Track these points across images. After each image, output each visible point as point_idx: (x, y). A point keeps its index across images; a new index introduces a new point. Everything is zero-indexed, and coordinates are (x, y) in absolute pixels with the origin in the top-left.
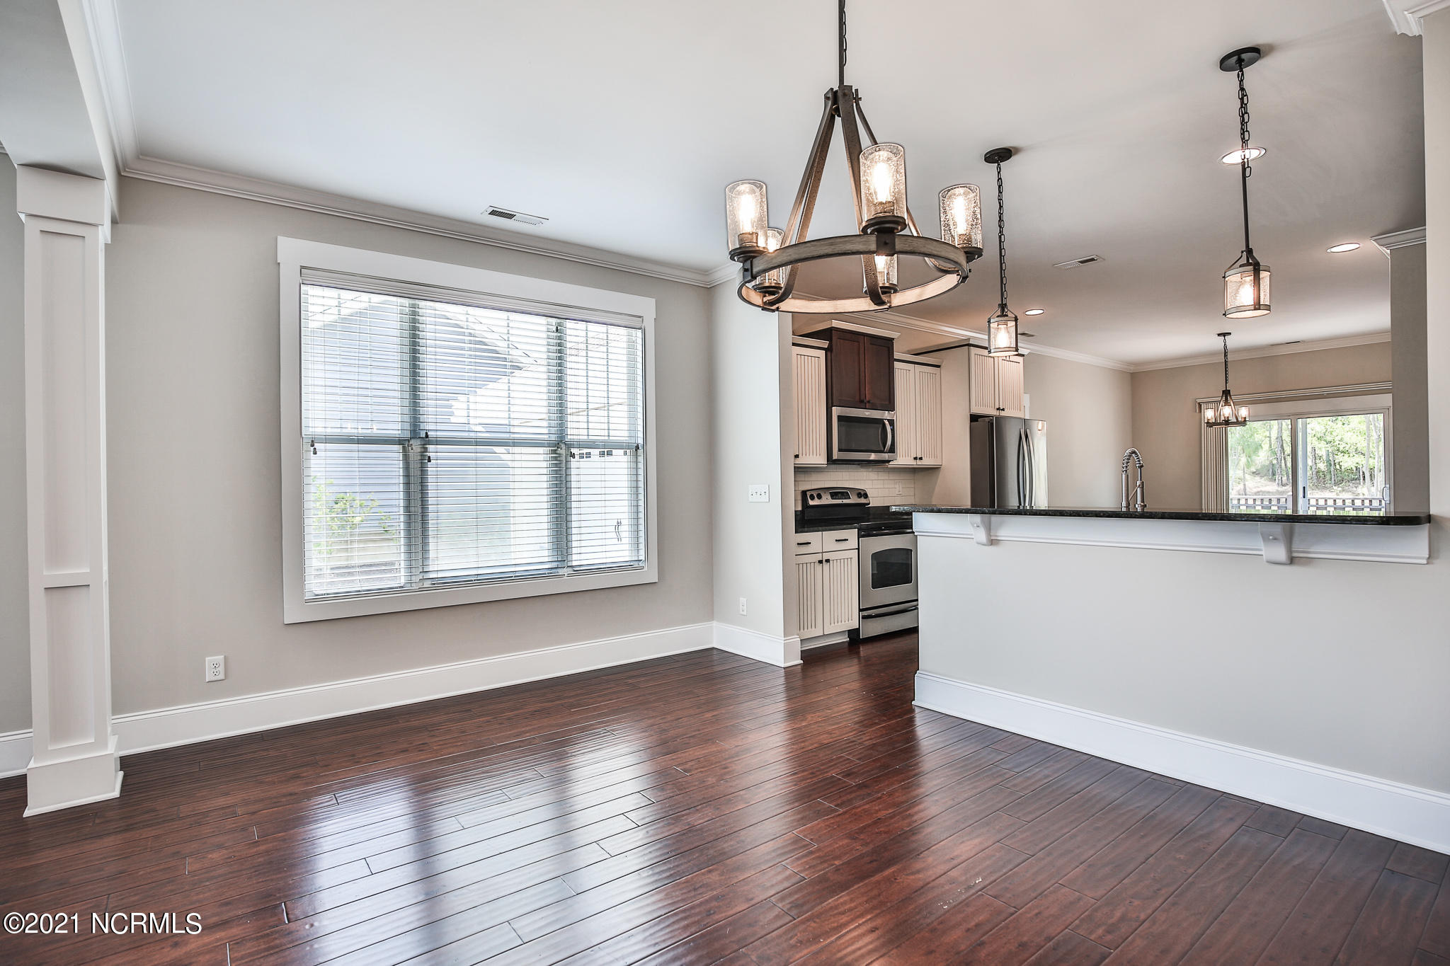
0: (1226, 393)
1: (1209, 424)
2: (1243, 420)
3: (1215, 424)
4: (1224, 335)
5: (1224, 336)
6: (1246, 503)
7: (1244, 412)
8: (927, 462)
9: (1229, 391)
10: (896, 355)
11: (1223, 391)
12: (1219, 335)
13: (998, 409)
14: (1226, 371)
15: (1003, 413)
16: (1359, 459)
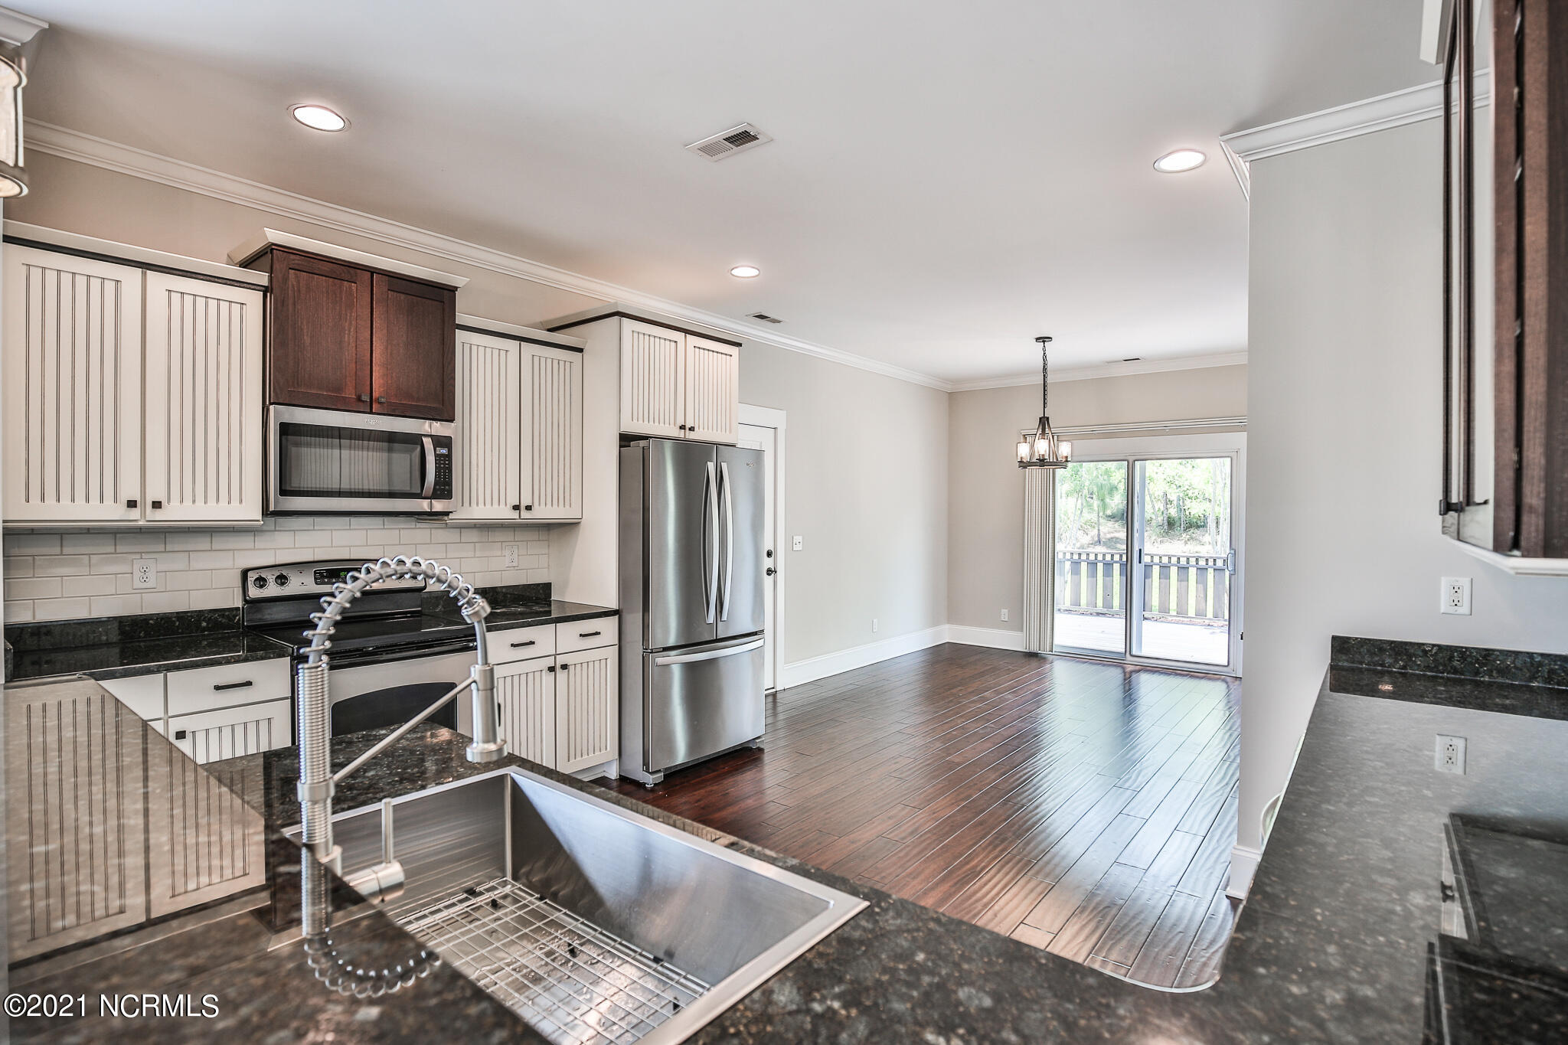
0: (1044, 421)
1: (1024, 465)
2: (1064, 460)
3: (1030, 464)
4: (1043, 339)
5: (1044, 342)
6: (1104, 559)
7: (1065, 449)
8: (544, 512)
9: (1048, 418)
10: (461, 318)
11: (1040, 418)
12: (1037, 339)
13: (682, 427)
14: (1045, 390)
15: (691, 436)
16: (1206, 505)
